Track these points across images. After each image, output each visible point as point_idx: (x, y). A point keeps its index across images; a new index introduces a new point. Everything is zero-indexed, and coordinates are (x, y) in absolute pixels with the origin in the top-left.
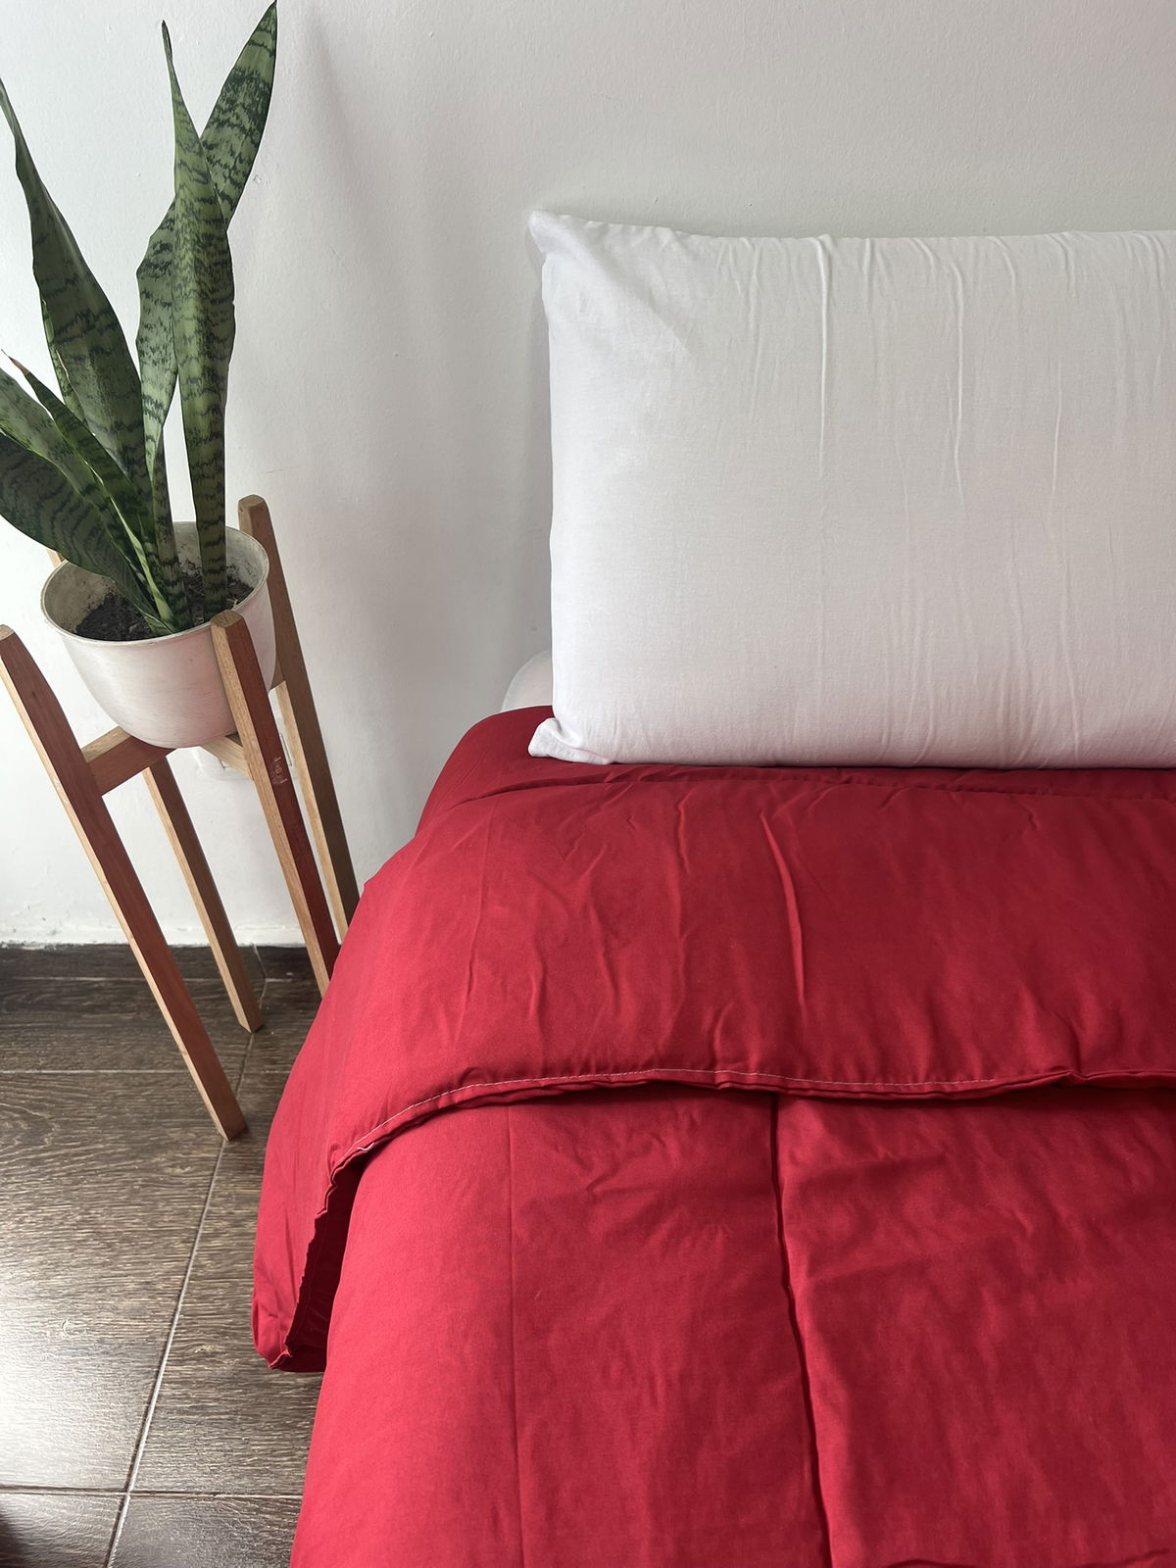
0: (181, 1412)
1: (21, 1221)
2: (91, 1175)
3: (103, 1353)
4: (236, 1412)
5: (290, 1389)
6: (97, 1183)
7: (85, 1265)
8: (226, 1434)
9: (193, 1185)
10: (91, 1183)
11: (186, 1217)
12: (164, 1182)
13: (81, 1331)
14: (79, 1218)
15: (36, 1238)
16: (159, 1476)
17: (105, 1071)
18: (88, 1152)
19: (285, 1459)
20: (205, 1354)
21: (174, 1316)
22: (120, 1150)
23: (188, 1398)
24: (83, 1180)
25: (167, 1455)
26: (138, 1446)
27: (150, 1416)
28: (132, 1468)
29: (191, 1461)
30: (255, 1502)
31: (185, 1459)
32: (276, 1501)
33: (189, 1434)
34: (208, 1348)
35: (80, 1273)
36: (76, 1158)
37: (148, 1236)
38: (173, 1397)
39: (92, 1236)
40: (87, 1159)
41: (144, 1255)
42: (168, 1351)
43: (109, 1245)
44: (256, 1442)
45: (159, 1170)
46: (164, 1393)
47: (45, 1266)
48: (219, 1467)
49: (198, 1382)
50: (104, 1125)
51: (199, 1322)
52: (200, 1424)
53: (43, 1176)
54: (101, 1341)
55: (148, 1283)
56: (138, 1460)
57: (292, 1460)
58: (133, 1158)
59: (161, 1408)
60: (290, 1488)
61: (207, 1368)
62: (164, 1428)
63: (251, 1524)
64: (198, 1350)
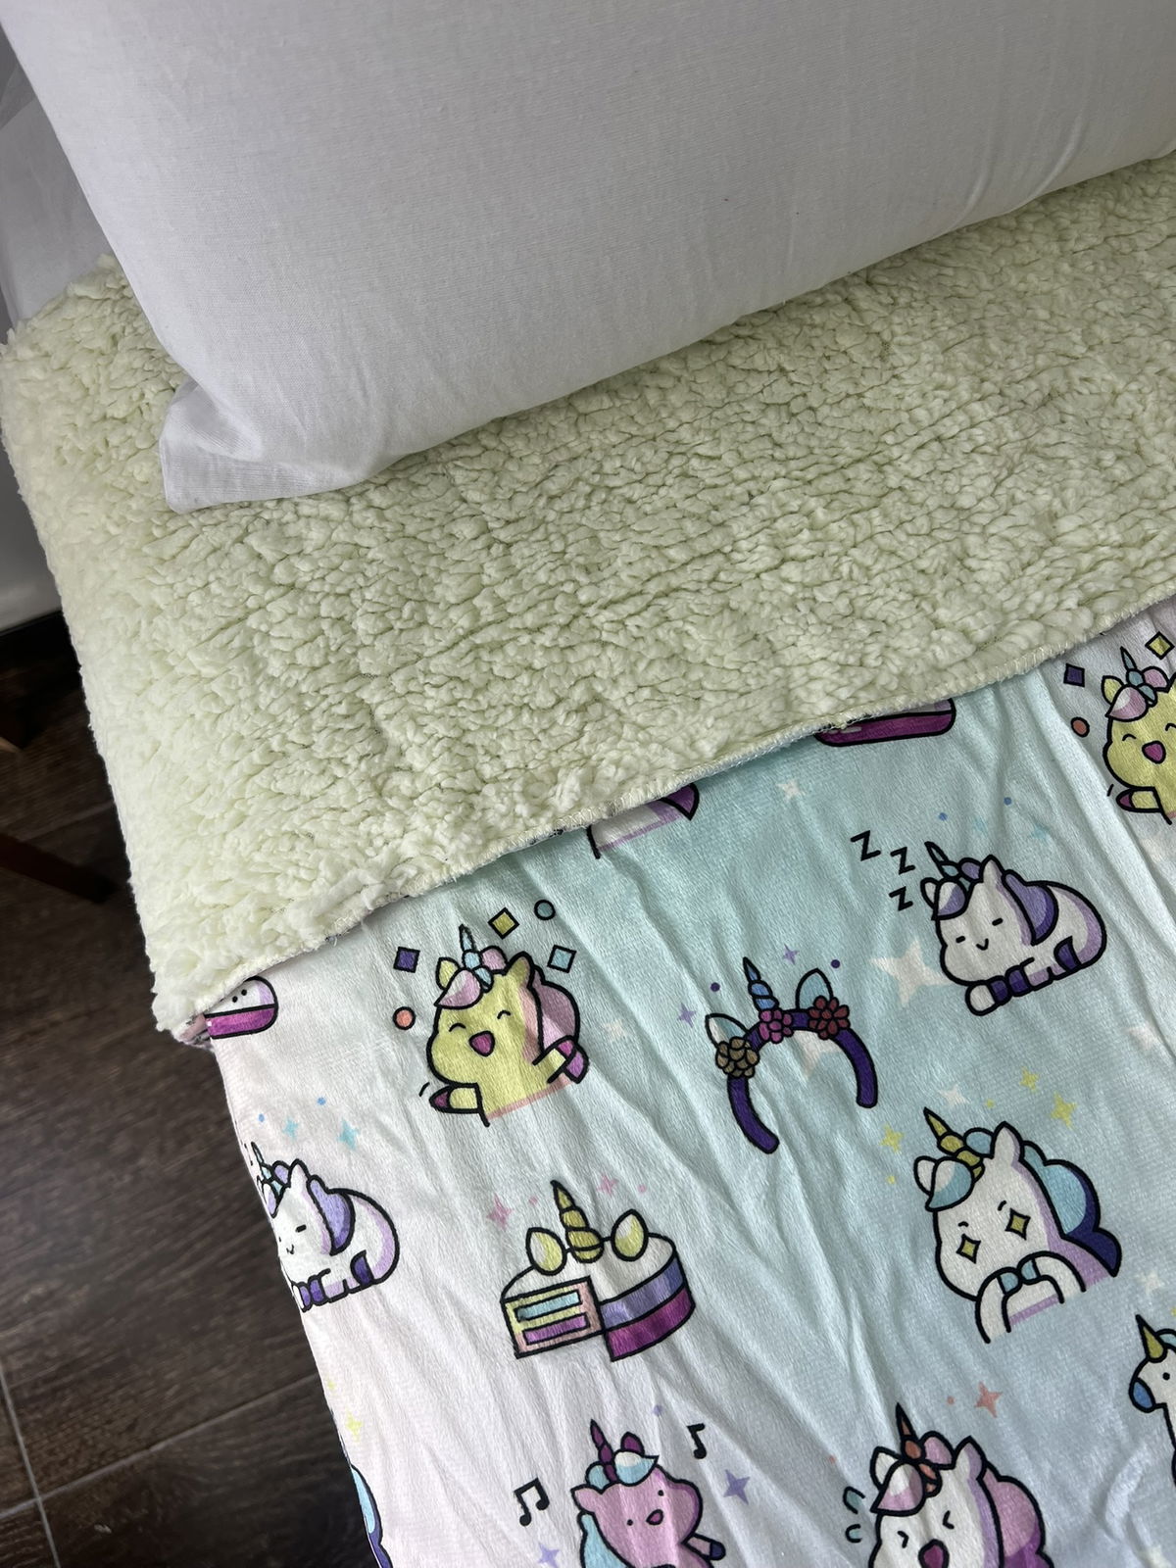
0: (46, 1380)
4: (122, 1348)
5: (175, 1291)
8: (123, 1378)
16: (64, 1463)
19: (215, 1370)
20: (38, 1301)
25: (60, 1435)
26: (16, 1443)
28: (23, 1469)
29: (96, 1428)
30: (204, 1434)
31: (86, 1430)
32: (231, 1419)
33: (73, 1400)
34: (39, 1290)
44: (167, 1369)
49: (51, 1336)
56: (26, 1458)
57: (225, 1367)
59: (16, 1388)
60: (240, 1400)
61: (50, 1314)
62: (37, 1408)
63: (216, 1460)
64: (25, 1299)
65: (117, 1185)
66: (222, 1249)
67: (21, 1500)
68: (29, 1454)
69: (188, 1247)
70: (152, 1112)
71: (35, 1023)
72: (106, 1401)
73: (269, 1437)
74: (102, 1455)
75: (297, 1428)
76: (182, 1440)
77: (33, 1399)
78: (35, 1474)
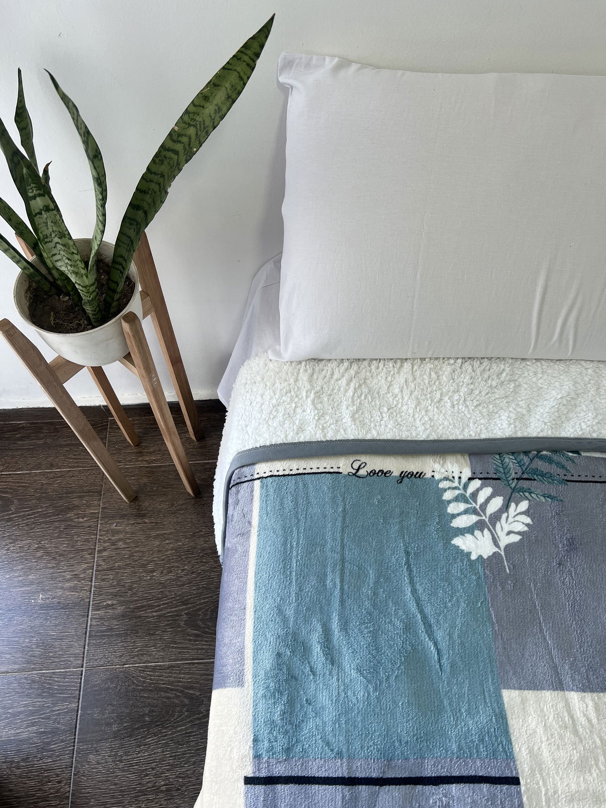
0: (102, 631)
1: (8, 550)
2: (38, 525)
3: (61, 608)
4: (127, 630)
5: (150, 618)
6: (42, 528)
7: (44, 568)
8: (124, 639)
9: (89, 527)
10: (38, 529)
11: (89, 542)
12: (75, 526)
13: (48, 598)
14: (36, 546)
15: (17, 557)
16: (96, 660)
17: (35, 471)
18: (34, 513)
19: (152, 648)
20: (108, 605)
21: (91, 589)
22: (50, 511)
23: (104, 625)
24: (35, 527)
25: (98, 651)
26: (84, 648)
27: (88, 634)
28: (83, 657)
29: (110, 653)
30: (141, 667)
32: (151, 666)
33: (107, 641)
34: (110, 602)
35: (43, 572)
36: (29, 517)
37: (72, 553)
38: (98, 625)
39: (44, 555)
40: (35, 517)
41: (72, 562)
42: (91, 605)
43: (54, 558)
44: (138, 642)
45: (71, 520)
46: (92, 624)
47: (25, 570)
48: (123, 654)
49: (107, 618)
50: (39, 499)
51: (103, 591)
52: (111, 636)
53: (14, 526)
54: (59, 603)
55: (76, 575)
56: (85, 654)
57: (156, 648)
58: (58, 515)
59: (92, 630)
60: (157, 660)
61: (110, 611)
62: (95, 639)
63: (141, 676)
64: (105, 604)
65: (145, 578)
66: (169, 610)
67: (78, 667)
68: (87, 653)
69: (159, 606)
70: (163, 560)
71: (139, 521)
72: (116, 645)
73: (161, 676)
74: (109, 661)
75: (171, 677)
76: (135, 667)
77: (95, 636)
78: (87, 660)
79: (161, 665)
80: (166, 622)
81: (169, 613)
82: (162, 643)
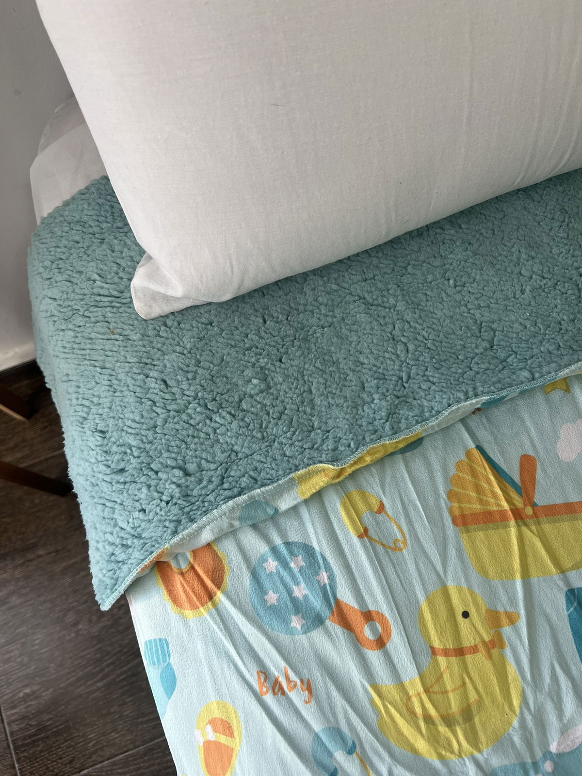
4: (67, 721)
5: (94, 693)
8: (67, 736)
19: (113, 734)
20: (27, 695)
27: (12, 747)
29: (54, 761)
30: (107, 767)
33: (43, 747)
34: (28, 691)
38: (21, 729)
44: (89, 733)
46: (14, 730)
48: (74, 758)
49: (33, 714)
57: (118, 733)
59: (15, 740)
60: (125, 749)
61: (32, 703)
62: (25, 750)
64: (21, 695)
65: (68, 638)
66: (118, 672)
68: (20, 773)
69: (102, 670)
72: (59, 748)
73: (138, 769)
75: (153, 765)
76: (97, 769)
77: (23, 745)
79: (133, 753)
80: (121, 691)
81: (119, 676)
82: (125, 722)
